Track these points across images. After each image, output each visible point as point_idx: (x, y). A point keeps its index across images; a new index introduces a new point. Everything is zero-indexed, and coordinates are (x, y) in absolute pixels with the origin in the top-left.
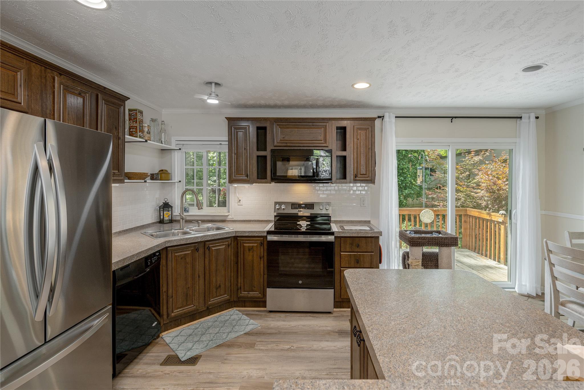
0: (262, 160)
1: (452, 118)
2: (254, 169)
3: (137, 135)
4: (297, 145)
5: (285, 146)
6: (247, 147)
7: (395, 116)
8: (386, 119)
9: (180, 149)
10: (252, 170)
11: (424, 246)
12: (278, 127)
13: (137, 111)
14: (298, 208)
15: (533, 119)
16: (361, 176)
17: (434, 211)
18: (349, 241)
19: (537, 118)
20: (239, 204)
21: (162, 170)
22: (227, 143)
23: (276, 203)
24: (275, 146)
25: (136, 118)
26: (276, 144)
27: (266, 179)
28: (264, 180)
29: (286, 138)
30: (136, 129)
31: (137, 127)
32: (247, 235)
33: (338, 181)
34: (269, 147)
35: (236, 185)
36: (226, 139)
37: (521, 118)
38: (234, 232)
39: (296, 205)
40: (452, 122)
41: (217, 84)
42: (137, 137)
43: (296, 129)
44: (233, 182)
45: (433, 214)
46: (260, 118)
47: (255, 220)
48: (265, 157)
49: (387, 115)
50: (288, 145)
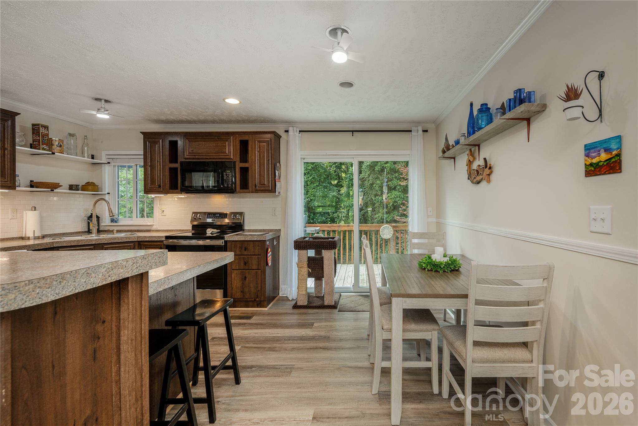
0: (173, 171)
1: (353, 131)
2: (167, 181)
3: (40, 147)
4: (204, 157)
5: (194, 159)
6: (160, 159)
7: (298, 130)
8: (291, 133)
9: (109, 163)
10: (165, 181)
11: (308, 249)
12: (187, 140)
13: (39, 126)
14: (213, 217)
15: (421, 132)
16: (261, 186)
17: (394, 227)
18: (238, 245)
19: (425, 131)
20: (163, 214)
21: (88, 183)
22: (142, 157)
23: (193, 213)
24: (186, 159)
25: (39, 133)
26: (186, 157)
27: (178, 189)
28: (176, 191)
29: (194, 151)
30: (39, 142)
31: (39, 140)
32: (147, 240)
33: (242, 190)
34: (180, 159)
35: (153, 196)
36: (142, 153)
37: (411, 131)
38: (136, 238)
39: (211, 215)
40: (353, 135)
41: (106, 101)
42: (40, 149)
43: (204, 143)
44: (148, 192)
45: (392, 230)
46: (171, 132)
47: (177, 230)
48: (176, 169)
49: (291, 129)
50: (196, 157)
